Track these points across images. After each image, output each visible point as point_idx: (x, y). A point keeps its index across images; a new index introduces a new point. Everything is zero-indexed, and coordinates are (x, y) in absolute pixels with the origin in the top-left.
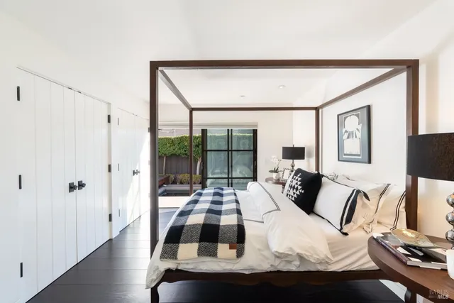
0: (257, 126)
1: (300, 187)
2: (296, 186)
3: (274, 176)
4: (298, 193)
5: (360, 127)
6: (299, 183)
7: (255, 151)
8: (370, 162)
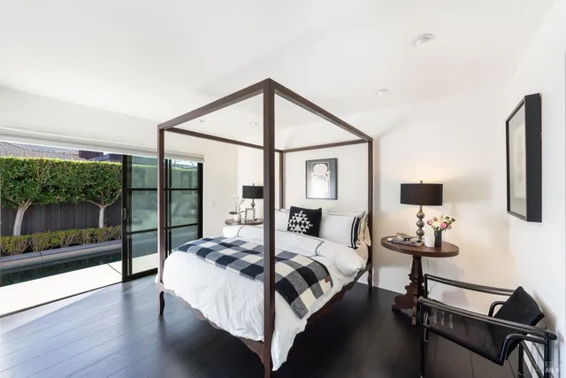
0: (203, 159)
1: (307, 223)
2: (303, 222)
3: (236, 217)
4: (307, 227)
5: (329, 173)
6: (306, 219)
7: (200, 190)
8: (336, 198)
